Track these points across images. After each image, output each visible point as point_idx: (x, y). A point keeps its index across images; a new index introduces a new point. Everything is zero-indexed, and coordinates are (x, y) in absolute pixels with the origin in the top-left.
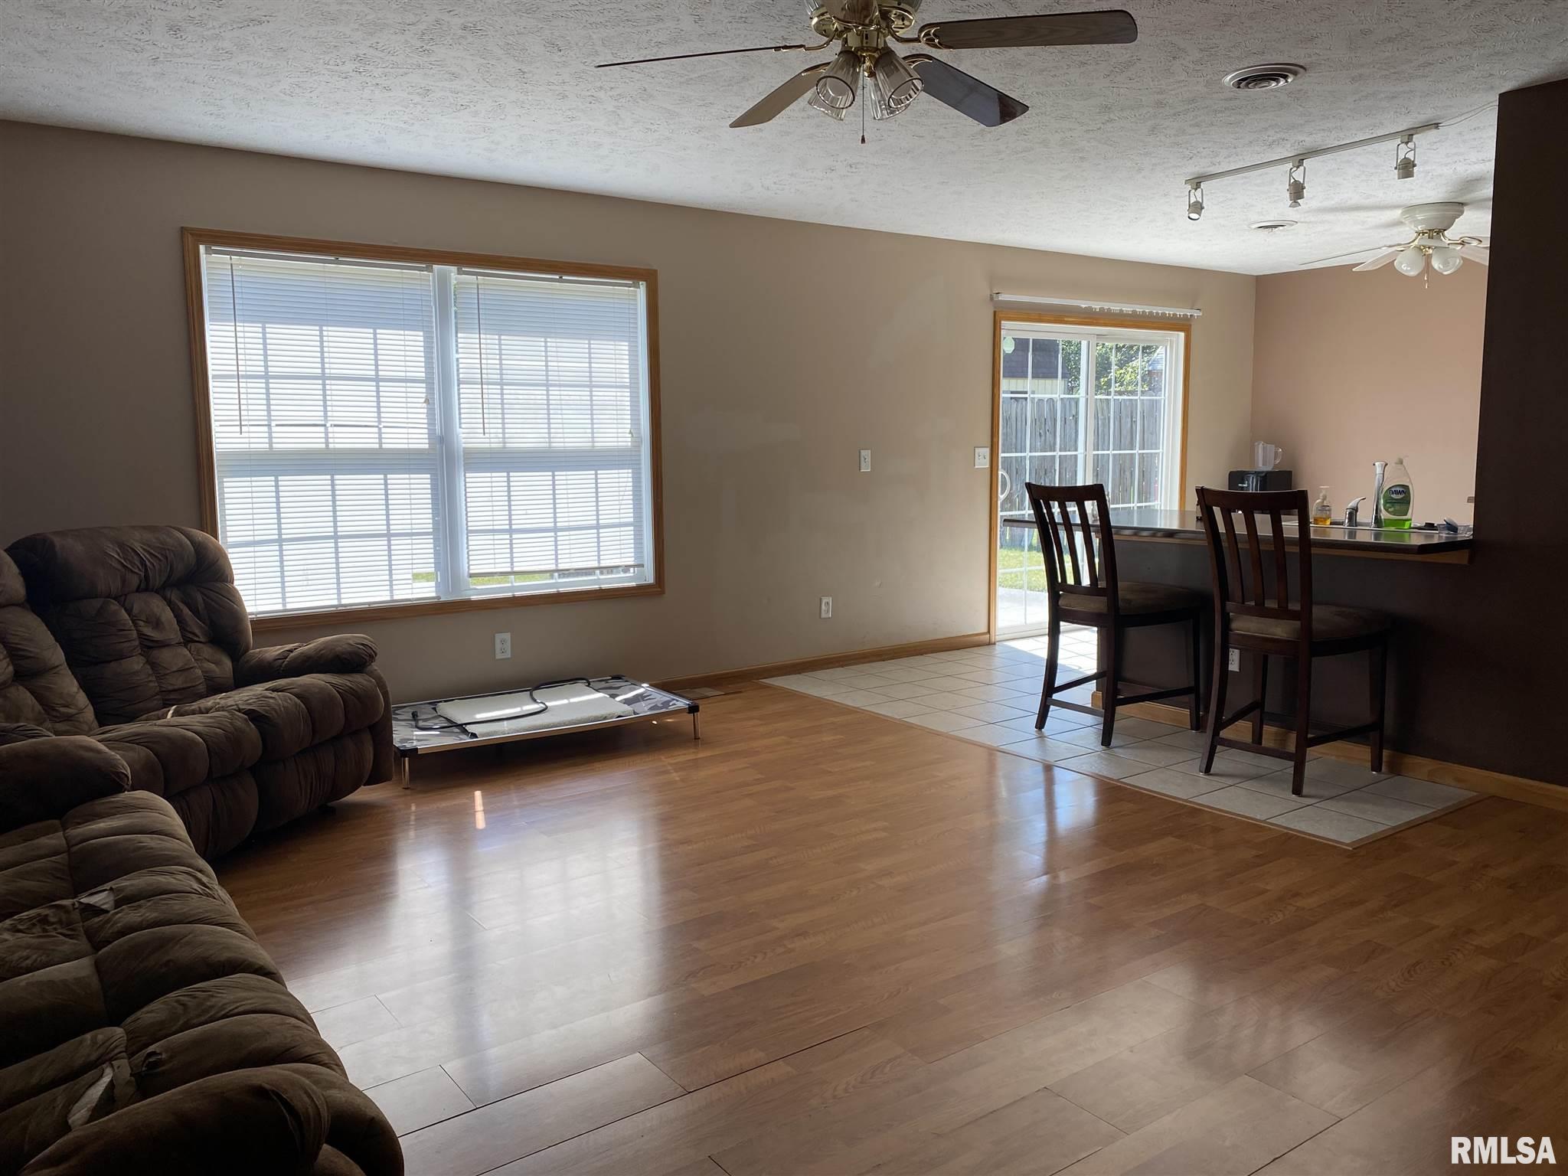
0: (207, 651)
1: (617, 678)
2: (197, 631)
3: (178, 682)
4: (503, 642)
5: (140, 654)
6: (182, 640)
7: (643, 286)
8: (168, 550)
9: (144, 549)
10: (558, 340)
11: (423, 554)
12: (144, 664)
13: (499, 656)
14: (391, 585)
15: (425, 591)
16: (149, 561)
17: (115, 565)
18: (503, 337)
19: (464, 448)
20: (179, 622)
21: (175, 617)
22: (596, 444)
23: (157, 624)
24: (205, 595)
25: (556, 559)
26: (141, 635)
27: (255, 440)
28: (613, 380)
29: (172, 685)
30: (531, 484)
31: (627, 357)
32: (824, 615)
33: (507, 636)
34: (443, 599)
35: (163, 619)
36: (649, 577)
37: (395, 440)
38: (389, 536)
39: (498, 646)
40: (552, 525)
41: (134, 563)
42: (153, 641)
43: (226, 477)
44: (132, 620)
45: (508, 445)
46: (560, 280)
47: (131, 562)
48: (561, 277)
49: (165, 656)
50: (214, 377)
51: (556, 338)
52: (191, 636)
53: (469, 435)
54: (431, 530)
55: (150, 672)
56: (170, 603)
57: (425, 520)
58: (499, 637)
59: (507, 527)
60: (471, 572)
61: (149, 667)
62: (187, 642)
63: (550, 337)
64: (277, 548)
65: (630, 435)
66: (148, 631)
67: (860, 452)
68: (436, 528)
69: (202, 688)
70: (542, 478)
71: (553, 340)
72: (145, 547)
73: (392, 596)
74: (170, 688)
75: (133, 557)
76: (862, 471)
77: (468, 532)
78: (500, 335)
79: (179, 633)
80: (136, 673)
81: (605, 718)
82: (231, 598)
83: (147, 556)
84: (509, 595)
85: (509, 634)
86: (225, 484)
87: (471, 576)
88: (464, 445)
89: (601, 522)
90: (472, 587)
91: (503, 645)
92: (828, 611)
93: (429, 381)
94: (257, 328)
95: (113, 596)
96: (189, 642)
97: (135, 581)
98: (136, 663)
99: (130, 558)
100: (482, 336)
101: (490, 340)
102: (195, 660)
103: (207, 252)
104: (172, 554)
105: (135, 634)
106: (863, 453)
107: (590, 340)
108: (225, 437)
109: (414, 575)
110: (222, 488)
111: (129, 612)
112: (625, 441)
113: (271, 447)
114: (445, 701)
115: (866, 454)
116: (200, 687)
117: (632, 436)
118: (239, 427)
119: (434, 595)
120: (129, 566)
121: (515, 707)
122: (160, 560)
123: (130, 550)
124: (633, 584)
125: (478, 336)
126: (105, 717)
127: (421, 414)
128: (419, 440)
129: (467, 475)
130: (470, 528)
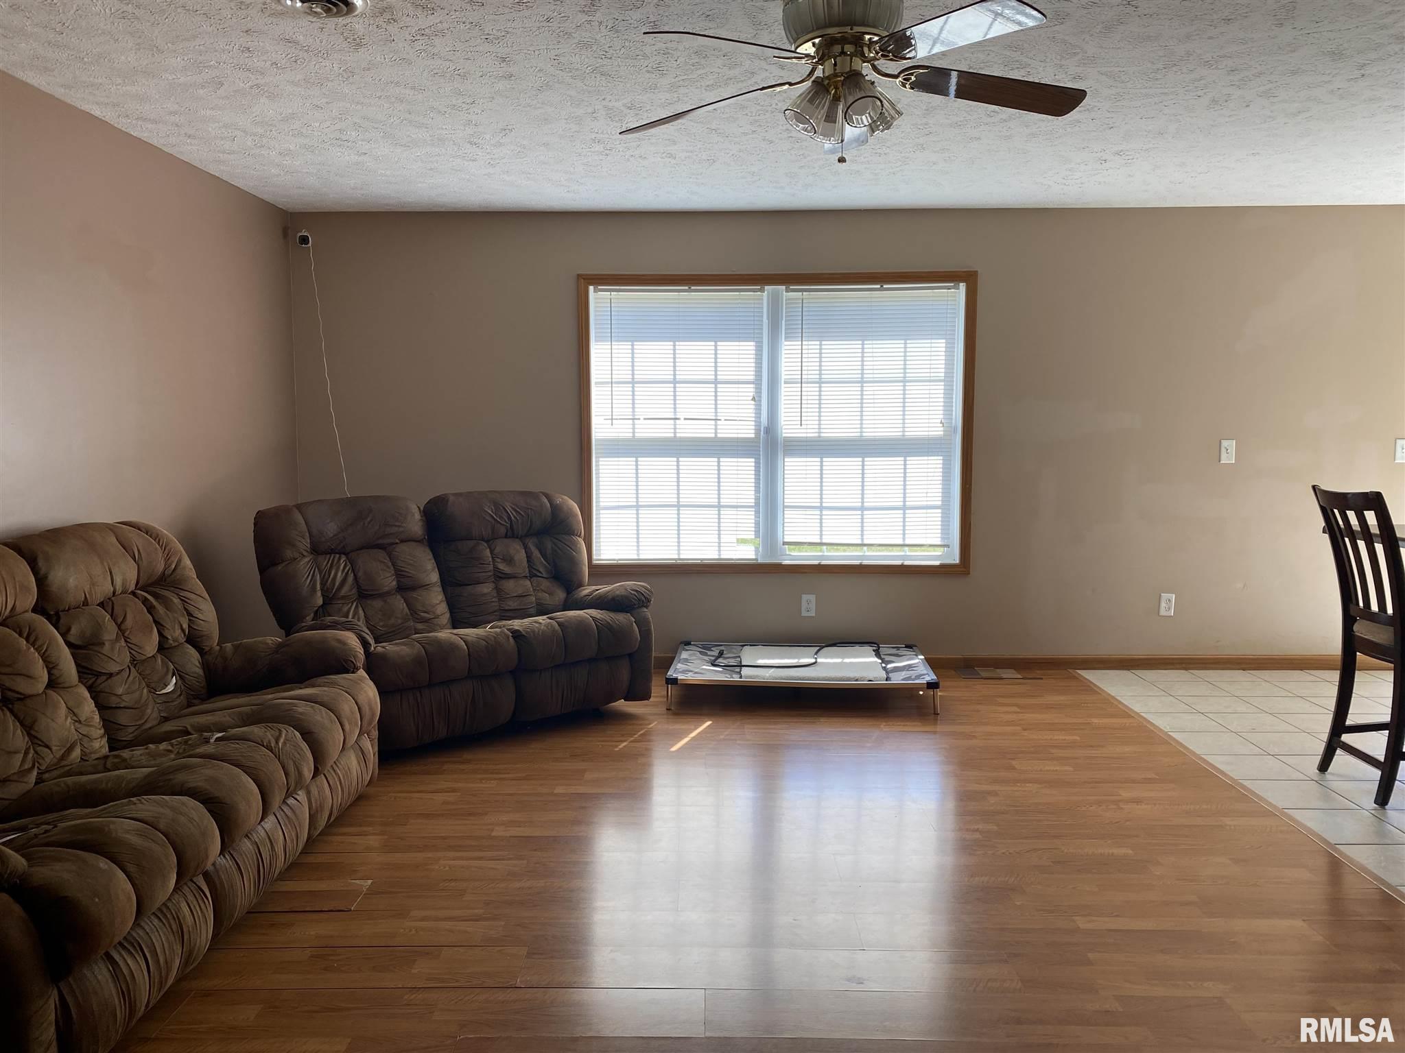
0: (545, 584)
1: (909, 647)
2: (541, 570)
3: (512, 604)
4: (808, 602)
5: (493, 582)
6: (528, 575)
7: (963, 286)
8: (531, 509)
9: (512, 508)
10: (874, 342)
11: (745, 523)
12: (493, 589)
13: (804, 614)
14: (719, 547)
15: (746, 553)
16: (514, 517)
17: (488, 518)
18: (823, 343)
19: (785, 437)
20: (528, 561)
21: (527, 557)
22: (906, 434)
23: (509, 560)
24: (555, 545)
25: (862, 535)
26: (496, 568)
27: (622, 430)
28: (928, 375)
29: (509, 606)
30: (842, 468)
31: (944, 354)
32: (1163, 612)
33: (812, 598)
34: (760, 561)
35: (516, 558)
36: (955, 558)
37: (728, 431)
38: (719, 506)
39: (804, 605)
40: (860, 504)
41: (503, 518)
42: (503, 573)
43: (602, 457)
44: (493, 558)
45: (822, 435)
46: (882, 289)
47: (501, 517)
48: (882, 286)
49: (509, 585)
50: (596, 383)
51: (872, 340)
52: (535, 572)
53: (789, 427)
54: (753, 504)
55: (495, 595)
56: (526, 547)
57: (749, 496)
58: (805, 597)
59: (819, 504)
60: (785, 540)
61: (495, 591)
62: (532, 575)
63: (866, 340)
64: (635, 512)
65: (941, 425)
66: (501, 566)
67: (1220, 441)
68: (757, 504)
69: (533, 611)
70: (853, 463)
71: (870, 342)
72: (513, 506)
73: (720, 555)
74: (507, 608)
75: (502, 513)
76: (1221, 462)
77: (784, 507)
78: (821, 341)
79: (527, 570)
80: (484, 595)
81: (857, 680)
82: (573, 548)
83: (514, 513)
84: (816, 562)
85: (814, 596)
86: (601, 463)
87: (785, 543)
88: (784, 435)
89: (907, 503)
90: (787, 553)
91: (809, 605)
92: (1169, 609)
93: (757, 382)
94: (628, 346)
95: (486, 539)
96: (534, 576)
97: (503, 530)
98: (487, 589)
99: (500, 513)
100: (804, 343)
101: (812, 346)
102: (534, 590)
103: (595, 291)
104: (533, 513)
105: (491, 567)
106: (1225, 443)
107: (906, 340)
108: (601, 427)
109: (738, 540)
110: (597, 465)
111: (492, 552)
112: (937, 431)
113: (634, 436)
114: (751, 645)
115: (1229, 446)
116: (531, 610)
117: (943, 426)
118: (610, 421)
119: (754, 557)
120: (498, 519)
121: (794, 658)
122: (523, 516)
123: (501, 508)
124: (937, 563)
125: (800, 343)
126: (456, 623)
127: (749, 409)
128: (746, 430)
129: (786, 460)
130: (785, 504)
